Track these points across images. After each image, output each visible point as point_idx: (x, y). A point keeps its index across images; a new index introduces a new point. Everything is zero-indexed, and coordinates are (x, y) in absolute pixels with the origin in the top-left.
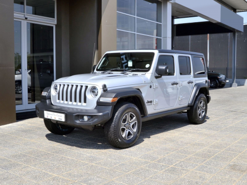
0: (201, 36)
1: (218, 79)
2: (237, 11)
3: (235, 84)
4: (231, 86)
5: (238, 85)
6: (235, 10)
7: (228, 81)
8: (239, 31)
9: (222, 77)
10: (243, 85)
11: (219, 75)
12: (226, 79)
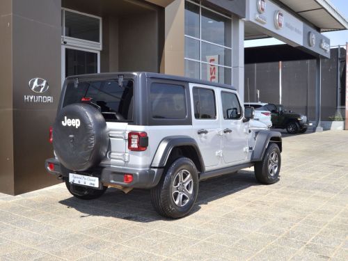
0: (270, 65)
1: (298, 121)
2: (322, 30)
3: (319, 128)
4: (314, 130)
5: (324, 130)
6: (318, 29)
7: (311, 124)
8: (324, 58)
9: (303, 118)
10: (329, 129)
11: (299, 116)
12: (308, 122)
